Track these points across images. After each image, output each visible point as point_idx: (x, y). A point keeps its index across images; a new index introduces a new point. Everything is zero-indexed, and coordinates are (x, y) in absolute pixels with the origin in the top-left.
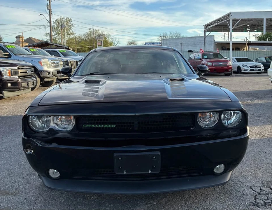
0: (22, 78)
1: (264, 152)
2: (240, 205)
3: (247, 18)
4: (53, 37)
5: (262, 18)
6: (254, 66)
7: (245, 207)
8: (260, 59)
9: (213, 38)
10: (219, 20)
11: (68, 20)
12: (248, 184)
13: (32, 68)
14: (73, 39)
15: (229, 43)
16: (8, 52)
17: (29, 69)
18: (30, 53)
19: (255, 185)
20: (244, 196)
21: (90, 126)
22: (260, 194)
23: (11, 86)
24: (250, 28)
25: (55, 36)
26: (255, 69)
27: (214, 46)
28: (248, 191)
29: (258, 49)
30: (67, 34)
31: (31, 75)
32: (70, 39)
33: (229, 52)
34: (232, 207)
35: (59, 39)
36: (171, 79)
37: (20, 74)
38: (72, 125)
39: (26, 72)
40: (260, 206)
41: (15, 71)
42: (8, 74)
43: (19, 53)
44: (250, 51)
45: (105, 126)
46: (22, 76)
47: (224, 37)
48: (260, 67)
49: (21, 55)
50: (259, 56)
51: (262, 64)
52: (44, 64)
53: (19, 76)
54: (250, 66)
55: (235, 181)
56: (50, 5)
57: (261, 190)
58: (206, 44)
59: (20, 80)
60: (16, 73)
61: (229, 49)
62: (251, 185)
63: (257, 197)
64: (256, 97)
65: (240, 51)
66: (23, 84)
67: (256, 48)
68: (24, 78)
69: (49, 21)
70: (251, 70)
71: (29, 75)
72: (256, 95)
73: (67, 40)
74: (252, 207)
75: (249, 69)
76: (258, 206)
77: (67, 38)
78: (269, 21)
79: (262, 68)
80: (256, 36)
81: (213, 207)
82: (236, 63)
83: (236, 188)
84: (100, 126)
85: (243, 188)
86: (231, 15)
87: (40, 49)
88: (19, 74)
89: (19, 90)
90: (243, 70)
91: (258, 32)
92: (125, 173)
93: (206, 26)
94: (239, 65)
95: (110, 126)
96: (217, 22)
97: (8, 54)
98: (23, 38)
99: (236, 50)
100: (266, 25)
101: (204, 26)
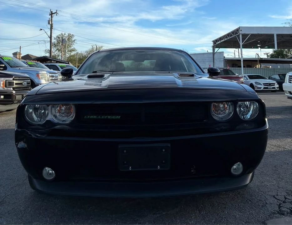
0: (17, 90)
1: (286, 163)
2: (263, 214)
3: (256, 33)
4: (53, 54)
5: (273, 33)
6: (268, 84)
7: (268, 215)
8: (274, 77)
9: (223, 55)
10: (228, 35)
11: (70, 37)
12: (270, 193)
13: (29, 80)
14: (73, 56)
15: (240, 60)
16: (4, 64)
17: (25, 81)
18: (27, 66)
19: (279, 194)
20: (266, 205)
21: (92, 117)
22: (284, 202)
23: (4, 98)
24: (261, 44)
25: (55, 52)
26: (269, 86)
27: (224, 63)
28: (272, 200)
29: (270, 67)
30: (68, 51)
31: (27, 88)
32: (71, 56)
33: (240, 69)
34: (254, 216)
35: (58, 56)
36: (180, 75)
37: (15, 86)
38: (72, 117)
39: (21, 84)
40: (286, 214)
41: (10, 82)
42: (2, 85)
43: (15, 65)
44: (262, 69)
45: (109, 117)
46: (17, 88)
47: (235, 54)
48: (275, 85)
49: (18, 67)
50: (272, 73)
51: (276, 82)
52: (42, 77)
53: (14, 88)
54: (263, 84)
55: (256, 191)
56: (51, 19)
57: (286, 198)
58: (215, 61)
59: (14, 92)
60: (11, 84)
61: (241, 67)
62: (274, 194)
63: (281, 206)
64: (272, 113)
65: (252, 68)
66: (17, 96)
67: (268, 66)
68: (20, 90)
69: (50, 36)
70: (264, 88)
71: (24, 86)
72: (272, 111)
73: (68, 56)
74: (277, 215)
75: (263, 87)
76: (283, 215)
77: (68, 54)
78: (280, 37)
79: (277, 86)
80: (267, 54)
81: (232, 216)
82: (248, 80)
83: (258, 197)
84: (103, 117)
85: (265, 197)
86: (240, 30)
87: (39, 62)
88: (13, 86)
89: (12, 104)
90: (256, 88)
91: (269, 48)
92: (130, 169)
93: (215, 42)
94: (251, 82)
95: (114, 117)
96: (227, 37)
97: (3, 65)
98: (21, 55)
99: (247, 67)
100: (277, 41)
101: (212, 41)
